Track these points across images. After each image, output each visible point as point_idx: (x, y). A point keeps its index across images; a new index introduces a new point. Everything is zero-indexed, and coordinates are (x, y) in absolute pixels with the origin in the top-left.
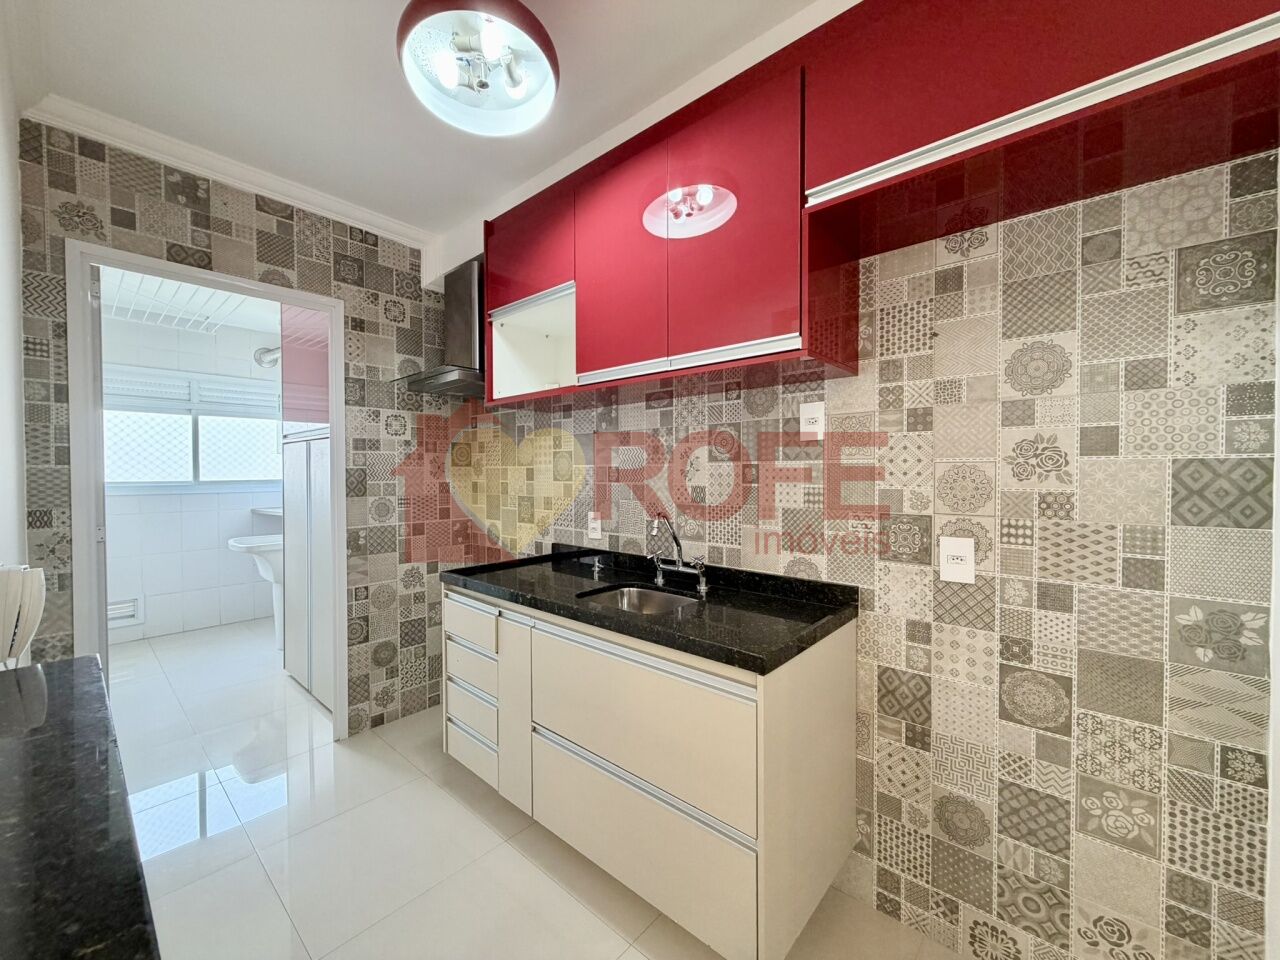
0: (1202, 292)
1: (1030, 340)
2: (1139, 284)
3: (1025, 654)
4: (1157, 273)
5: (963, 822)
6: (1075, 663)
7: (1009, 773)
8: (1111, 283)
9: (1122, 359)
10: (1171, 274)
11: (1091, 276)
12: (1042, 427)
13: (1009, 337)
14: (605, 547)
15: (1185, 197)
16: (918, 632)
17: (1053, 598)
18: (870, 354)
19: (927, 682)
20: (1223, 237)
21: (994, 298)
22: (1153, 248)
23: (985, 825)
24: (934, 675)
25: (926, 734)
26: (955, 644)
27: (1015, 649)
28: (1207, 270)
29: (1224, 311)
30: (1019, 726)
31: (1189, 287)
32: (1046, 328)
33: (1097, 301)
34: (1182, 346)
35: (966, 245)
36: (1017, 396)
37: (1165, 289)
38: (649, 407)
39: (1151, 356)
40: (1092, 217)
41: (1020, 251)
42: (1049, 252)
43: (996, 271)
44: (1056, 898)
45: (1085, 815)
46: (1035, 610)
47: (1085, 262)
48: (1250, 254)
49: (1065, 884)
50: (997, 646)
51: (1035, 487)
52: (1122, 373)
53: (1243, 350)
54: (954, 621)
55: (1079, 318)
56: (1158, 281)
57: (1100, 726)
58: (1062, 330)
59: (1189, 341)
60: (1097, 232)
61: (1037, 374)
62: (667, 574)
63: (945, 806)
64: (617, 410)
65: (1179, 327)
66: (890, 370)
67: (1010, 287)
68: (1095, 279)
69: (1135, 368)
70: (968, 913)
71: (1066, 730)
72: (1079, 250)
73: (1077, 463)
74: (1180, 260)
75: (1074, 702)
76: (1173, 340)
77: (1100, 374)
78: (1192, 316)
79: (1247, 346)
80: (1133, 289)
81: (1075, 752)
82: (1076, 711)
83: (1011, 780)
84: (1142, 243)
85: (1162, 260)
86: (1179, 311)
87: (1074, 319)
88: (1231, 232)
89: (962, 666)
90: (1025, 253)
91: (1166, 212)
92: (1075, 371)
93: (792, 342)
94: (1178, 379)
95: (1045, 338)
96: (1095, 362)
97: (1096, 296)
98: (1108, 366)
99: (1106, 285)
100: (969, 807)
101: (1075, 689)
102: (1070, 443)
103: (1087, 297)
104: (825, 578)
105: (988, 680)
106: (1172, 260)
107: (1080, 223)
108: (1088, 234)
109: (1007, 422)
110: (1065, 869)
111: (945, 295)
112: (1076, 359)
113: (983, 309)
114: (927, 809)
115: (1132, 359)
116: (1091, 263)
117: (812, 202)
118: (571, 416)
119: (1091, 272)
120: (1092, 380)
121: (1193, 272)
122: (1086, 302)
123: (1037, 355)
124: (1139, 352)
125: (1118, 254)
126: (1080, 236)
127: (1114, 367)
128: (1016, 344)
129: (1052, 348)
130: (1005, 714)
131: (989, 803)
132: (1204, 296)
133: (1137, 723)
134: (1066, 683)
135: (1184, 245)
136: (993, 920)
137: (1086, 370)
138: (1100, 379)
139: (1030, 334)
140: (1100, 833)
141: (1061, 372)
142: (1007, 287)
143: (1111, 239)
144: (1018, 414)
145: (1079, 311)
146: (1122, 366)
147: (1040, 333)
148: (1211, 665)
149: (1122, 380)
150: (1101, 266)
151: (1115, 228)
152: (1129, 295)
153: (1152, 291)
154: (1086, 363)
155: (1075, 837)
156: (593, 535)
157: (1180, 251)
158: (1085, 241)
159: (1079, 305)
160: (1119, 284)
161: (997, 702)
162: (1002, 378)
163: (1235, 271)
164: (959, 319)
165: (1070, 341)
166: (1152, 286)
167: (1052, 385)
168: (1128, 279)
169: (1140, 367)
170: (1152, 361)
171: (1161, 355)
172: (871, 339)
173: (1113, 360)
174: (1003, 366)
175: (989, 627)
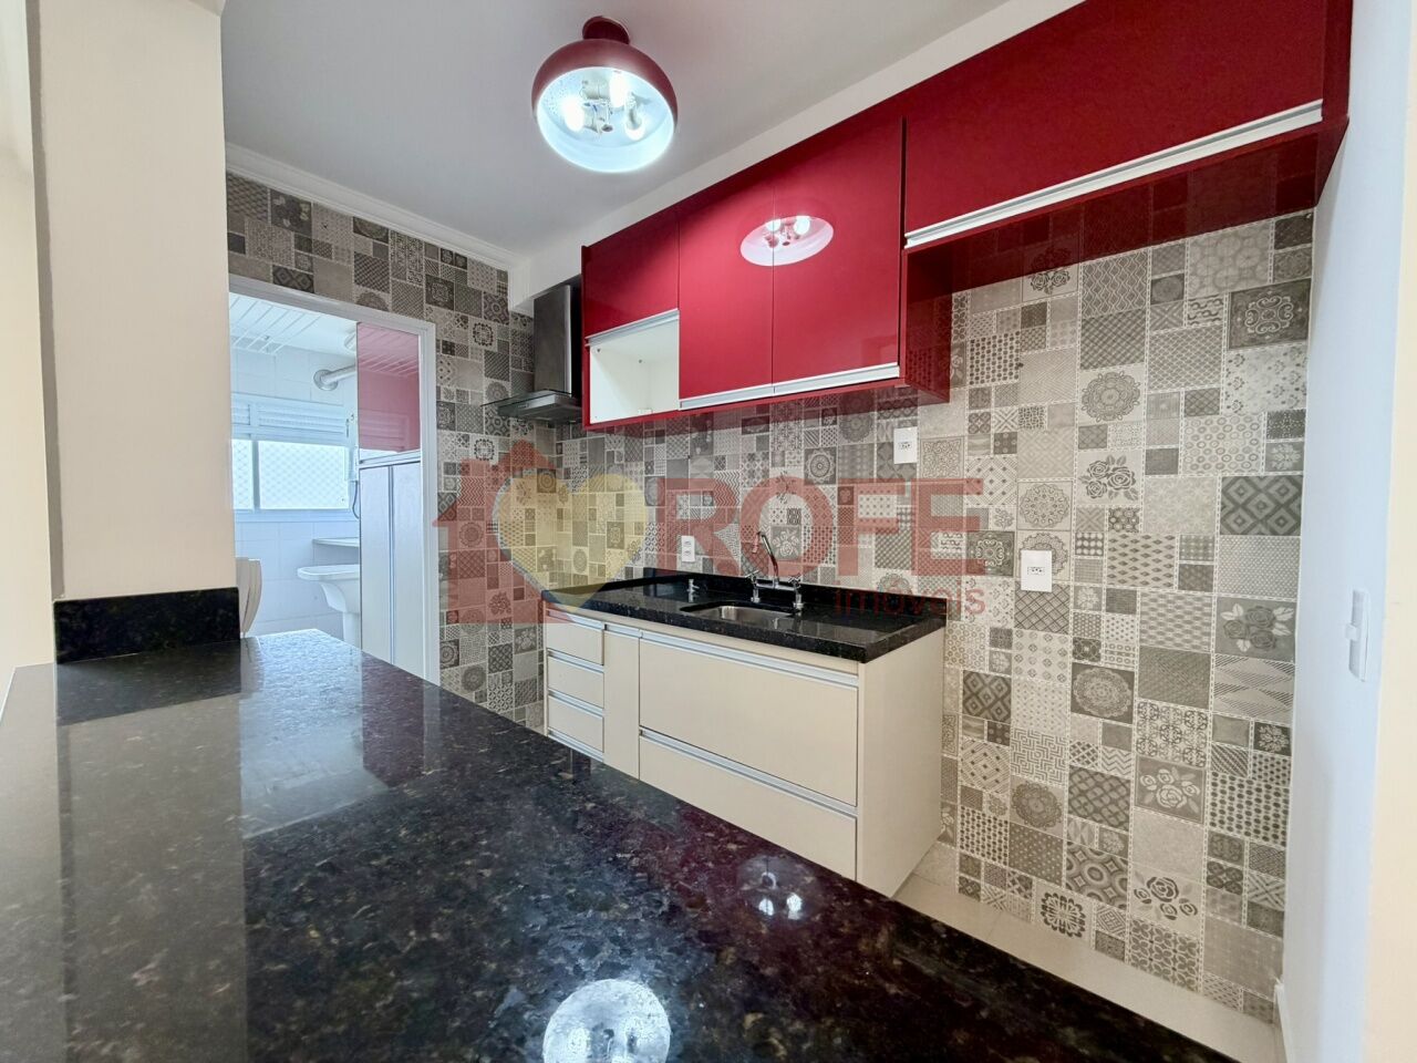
0: (1250, 331)
1: (1104, 371)
2: (1198, 323)
3: (1094, 654)
4: (1213, 313)
5: (1035, 805)
6: (1137, 659)
7: (1078, 760)
8: (1174, 321)
9: (1183, 389)
10: (1225, 315)
11: (1158, 314)
12: (1113, 449)
13: (1085, 368)
14: (699, 570)
15: (1237, 248)
16: (1001, 638)
17: (1120, 602)
18: (960, 383)
19: (1007, 683)
20: (1268, 284)
21: (1074, 332)
22: (1210, 291)
23: (1057, 807)
24: (1014, 677)
25: (1006, 729)
26: (1033, 648)
27: (1086, 649)
28: (1254, 312)
29: (1267, 348)
30: (1088, 717)
31: (1239, 326)
32: (1119, 360)
33: (1162, 337)
34: (1232, 377)
35: (1050, 283)
36: (1092, 421)
37: (1220, 328)
38: (744, 432)
39: (1206, 387)
40: (1160, 261)
41: (1097, 290)
42: (1123, 291)
43: (1076, 308)
44: (1115, 866)
45: (1143, 790)
46: (1103, 613)
47: (1153, 302)
48: (1288, 298)
49: (1124, 853)
50: (1070, 647)
51: (1106, 503)
52: (1183, 401)
53: (1281, 382)
54: (1033, 626)
55: (1147, 352)
56: (1214, 320)
57: (1157, 713)
58: (1132, 362)
59: (1238, 374)
60: (1164, 275)
61: (1110, 402)
62: (763, 593)
63: (1022, 793)
64: (712, 435)
65: (1230, 361)
66: (979, 398)
67: (1088, 322)
68: (1162, 317)
69: (1193, 397)
70: (1040, 886)
71: (1128, 718)
72: (1149, 290)
73: (1142, 481)
74: (1233, 302)
75: (1136, 693)
76: (1225, 373)
77: (1163, 402)
78: (1241, 352)
79: (1284, 379)
80: (1193, 327)
81: (1136, 736)
82: (1138, 700)
83: (1080, 766)
84: (1202, 286)
85: (1218, 302)
86: (1231, 347)
87: (1143, 353)
88: (1274, 279)
89: (1039, 668)
90: (1102, 292)
91: (1222, 259)
92: (1143, 400)
93: (890, 371)
94: (1229, 407)
95: (1118, 369)
96: (1160, 391)
97: (1162, 332)
98: (1171, 394)
99: (1171, 323)
100: (1042, 792)
101: (1136, 682)
102: (1137, 465)
103: (1155, 333)
104: (916, 592)
105: (1061, 678)
106: (1226, 303)
107: (1150, 267)
108: (1157, 277)
109: (1083, 445)
110: (1125, 840)
111: (1030, 329)
112: (1143, 389)
113: (1063, 342)
114: (1006, 798)
115: (1191, 389)
116: (1158, 302)
117: (911, 244)
118: (663, 442)
119: (1158, 311)
120: (1157, 407)
121: (1243, 314)
122: (1153, 338)
123: (1110, 385)
124: (1198, 383)
125: (1181, 296)
126: (1150, 278)
127: (1175, 396)
128: (1092, 374)
129: (1122, 378)
130: (1076, 708)
131: (1061, 788)
132: (1251, 334)
133: (1187, 708)
134: (1128, 677)
135: (1238, 289)
136: (1062, 890)
137: (1152, 398)
138: (1163, 406)
139: (1104, 366)
140: (1155, 806)
141: (1132, 399)
142: (1086, 322)
143: (1176, 281)
144: (1093, 438)
145: (1147, 346)
146: (1183, 395)
147: (1113, 365)
148: (1249, 654)
149: (1182, 407)
150: (1166, 306)
151: (1179, 272)
152: (1189, 332)
153: (1208, 329)
154: (1152, 392)
155: (1134, 811)
156: (685, 558)
157: (1233, 294)
158: (1154, 283)
159: (1147, 340)
160: (1182, 322)
161: (1069, 697)
162: (1080, 405)
163: (1276, 313)
164: (1042, 351)
165: (1138, 372)
166: (1209, 324)
167: (1123, 411)
168: (1189, 319)
169: (1198, 396)
170: (1207, 391)
171: (1214, 386)
172: (962, 368)
173: (1175, 390)
174: (1079, 395)
175: (1063, 630)
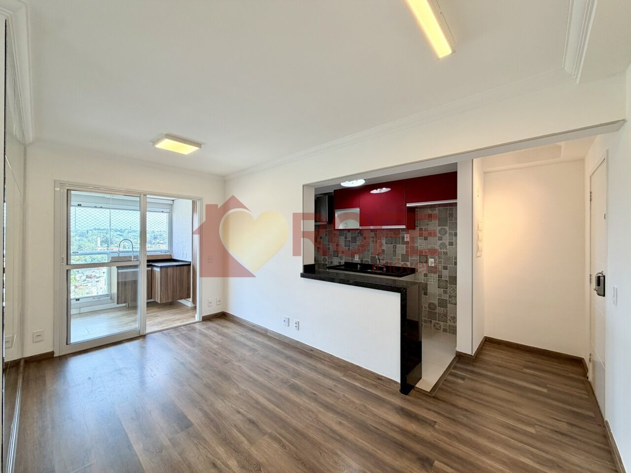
1: (442, 227)
3: (441, 278)
5: (432, 307)
6: (448, 278)
9: (454, 232)
12: (443, 241)
14: (360, 262)
16: (426, 275)
17: (445, 268)
18: (417, 226)
19: (427, 284)
21: (437, 220)
23: (436, 306)
24: (428, 282)
25: (427, 292)
26: (431, 277)
27: (440, 277)
30: (441, 289)
32: (444, 225)
35: (433, 210)
36: (440, 236)
40: (450, 210)
41: (440, 213)
42: (444, 214)
43: (437, 215)
44: (446, 315)
45: (449, 301)
46: (443, 270)
47: (449, 216)
49: (447, 313)
50: (437, 276)
51: (443, 251)
54: (431, 273)
57: (451, 287)
58: (446, 226)
60: (450, 212)
61: (443, 233)
62: (376, 267)
63: (430, 304)
66: (421, 230)
67: (439, 218)
68: (450, 219)
70: (433, 322)
71: (447, 288)
72: (448, 214)
73: (448, 247)
80: (455, 221)
81: (448, 292)
82: (448, 285)
83: (439, 298)
87: (448, 225)
89: (432, 280)
92: (448, 233)
93: (404, 227)
95: (444, 227)
96: (450, 232)
98: (452, 232)
100: (433, 304)
102: (447, 244)
104: (409, 267)
105: (436, 282)
107: (448, 210)
109: (439, 240)
110: (447, 310)
111: (430, 218)
112: (448, 231)
113: (435, 221)
114: (427, 306)
117: (407, 205)
122: (449, 223)
123: (443, 230)
125: (453, 216)
126: (448, 212)
128: (440, 227)
129: (445, 229)
130: (439, 287)
131: (436, 303)
133: (455, 286)
134: (447, 281)
136: (437, 322)
138: (451, 234)
140: (452, 303)
141: (446, 233)
143: (452, 214)
149: (454, 235)
150: (451, 217)
151: (453, 212)
155: (448, 304)
156: (356, 260)
160: (453, 220)
161: (438, 285)
162: (438, 233)
164: (432, 222)
165: (447, 228)
174: (438, 231)
175: (436, 273)
